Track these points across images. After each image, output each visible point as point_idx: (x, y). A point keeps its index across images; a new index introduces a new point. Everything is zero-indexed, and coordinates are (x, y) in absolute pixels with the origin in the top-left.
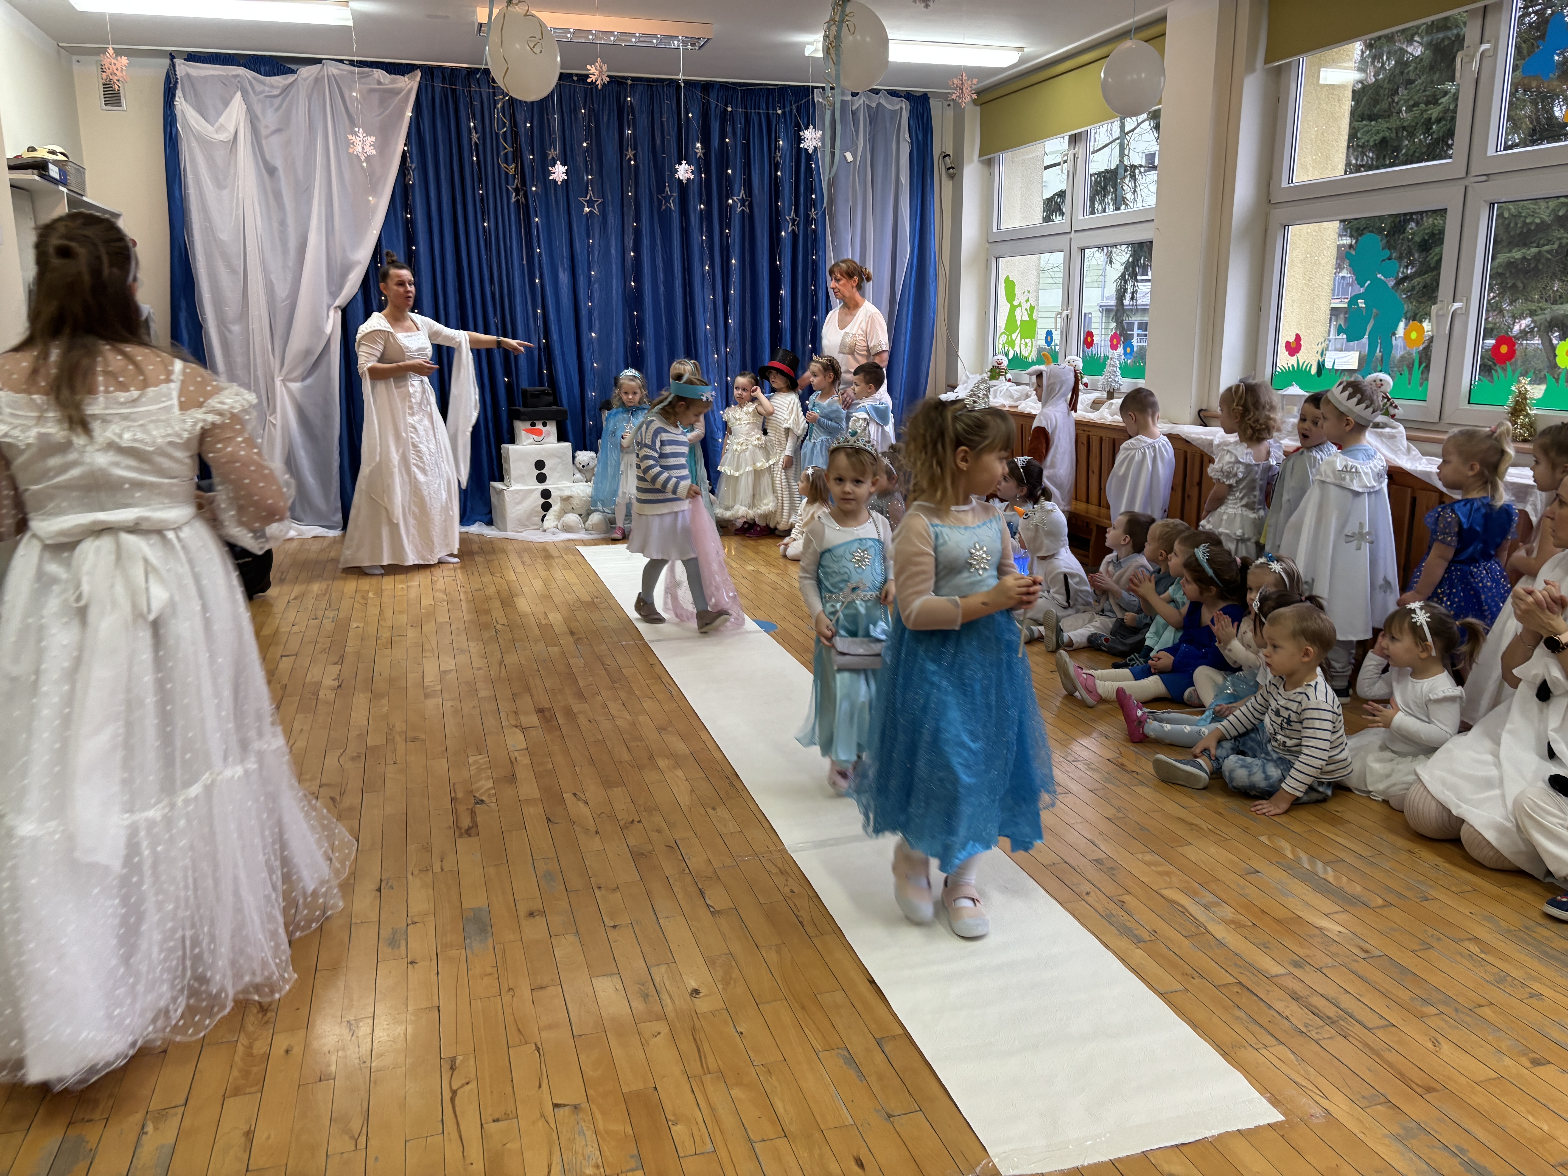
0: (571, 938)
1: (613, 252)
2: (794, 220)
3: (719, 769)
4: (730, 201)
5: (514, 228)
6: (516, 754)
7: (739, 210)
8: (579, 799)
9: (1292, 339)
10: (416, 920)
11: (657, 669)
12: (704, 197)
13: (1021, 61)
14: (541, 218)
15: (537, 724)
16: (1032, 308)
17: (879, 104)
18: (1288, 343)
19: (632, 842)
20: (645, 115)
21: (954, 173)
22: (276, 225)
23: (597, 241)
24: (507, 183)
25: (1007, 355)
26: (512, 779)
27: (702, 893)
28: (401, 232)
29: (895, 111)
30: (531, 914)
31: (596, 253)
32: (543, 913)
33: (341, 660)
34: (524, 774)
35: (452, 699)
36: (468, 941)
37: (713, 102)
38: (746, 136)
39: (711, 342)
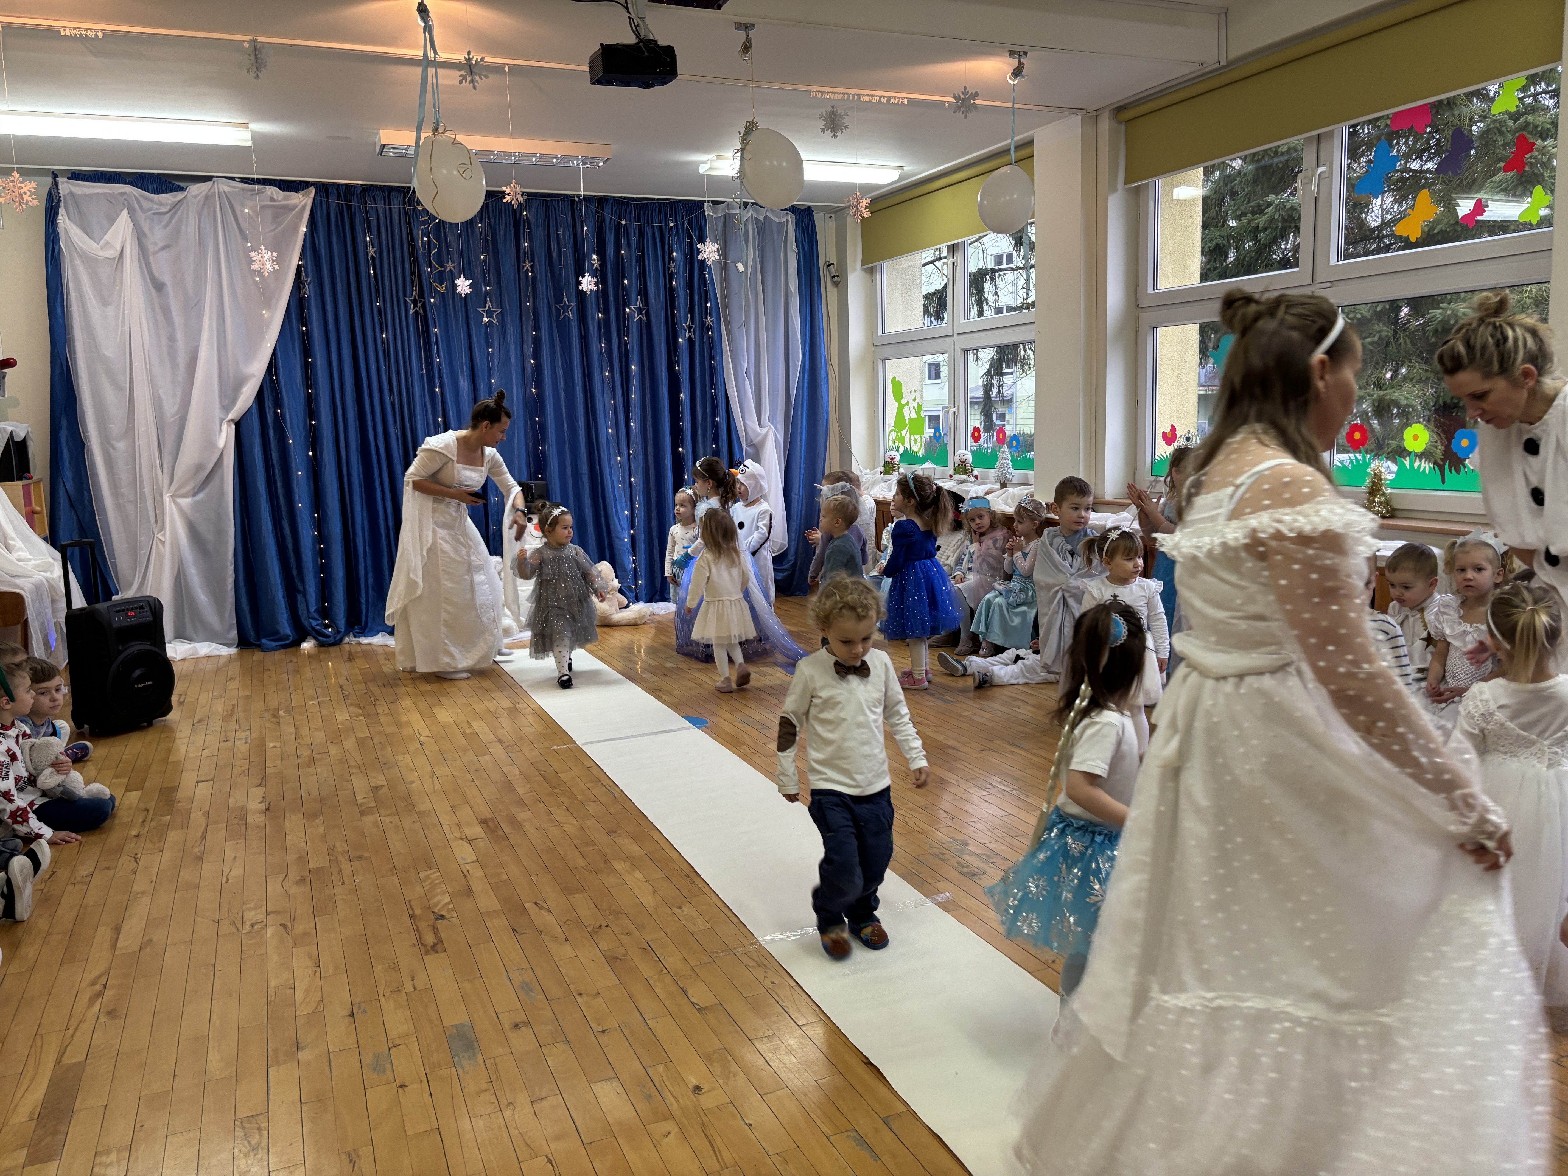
0: (562, 1047)
1: (513, 360)
2: (690, 328)
3: (677, 867)
4: (628, 310)
5: (412, 339)
6: (468, 867)
7: (636, 319)
8: (542, 908)
9: (1168, 430)
10: (397, 1042)
11: (595, 771)
12: (602, 307)
13: (901, 178)
14: (440, 328)
15: (483, 835)
16: (920, 407)
17: (766, 217)
18: (1164, 434)
19: (604, 947)
20: (541, 229)
21: (839, 281)
22: (164, 340)
23: (496, 350)
24: (405, 295)
25: (898, 451)
26: (468, 891)
27: (684, 992)
28: (297, 344)
29: (781, 224)
30: (516, 1026)
31: (496, 361)
32: (528, 1024)
33: (263, 782)
34: (478, 885)
35: (389, 815)
36: (456, 1059)
37: (608, 216)
38: (641, 248)
39: (613, 444)
